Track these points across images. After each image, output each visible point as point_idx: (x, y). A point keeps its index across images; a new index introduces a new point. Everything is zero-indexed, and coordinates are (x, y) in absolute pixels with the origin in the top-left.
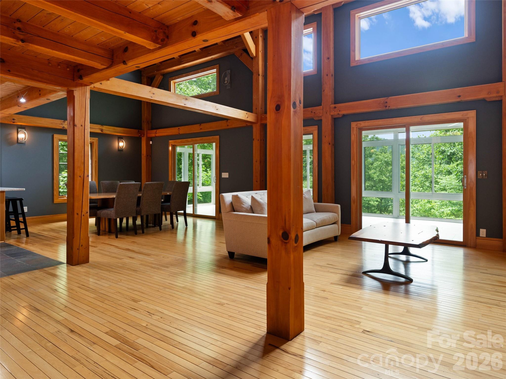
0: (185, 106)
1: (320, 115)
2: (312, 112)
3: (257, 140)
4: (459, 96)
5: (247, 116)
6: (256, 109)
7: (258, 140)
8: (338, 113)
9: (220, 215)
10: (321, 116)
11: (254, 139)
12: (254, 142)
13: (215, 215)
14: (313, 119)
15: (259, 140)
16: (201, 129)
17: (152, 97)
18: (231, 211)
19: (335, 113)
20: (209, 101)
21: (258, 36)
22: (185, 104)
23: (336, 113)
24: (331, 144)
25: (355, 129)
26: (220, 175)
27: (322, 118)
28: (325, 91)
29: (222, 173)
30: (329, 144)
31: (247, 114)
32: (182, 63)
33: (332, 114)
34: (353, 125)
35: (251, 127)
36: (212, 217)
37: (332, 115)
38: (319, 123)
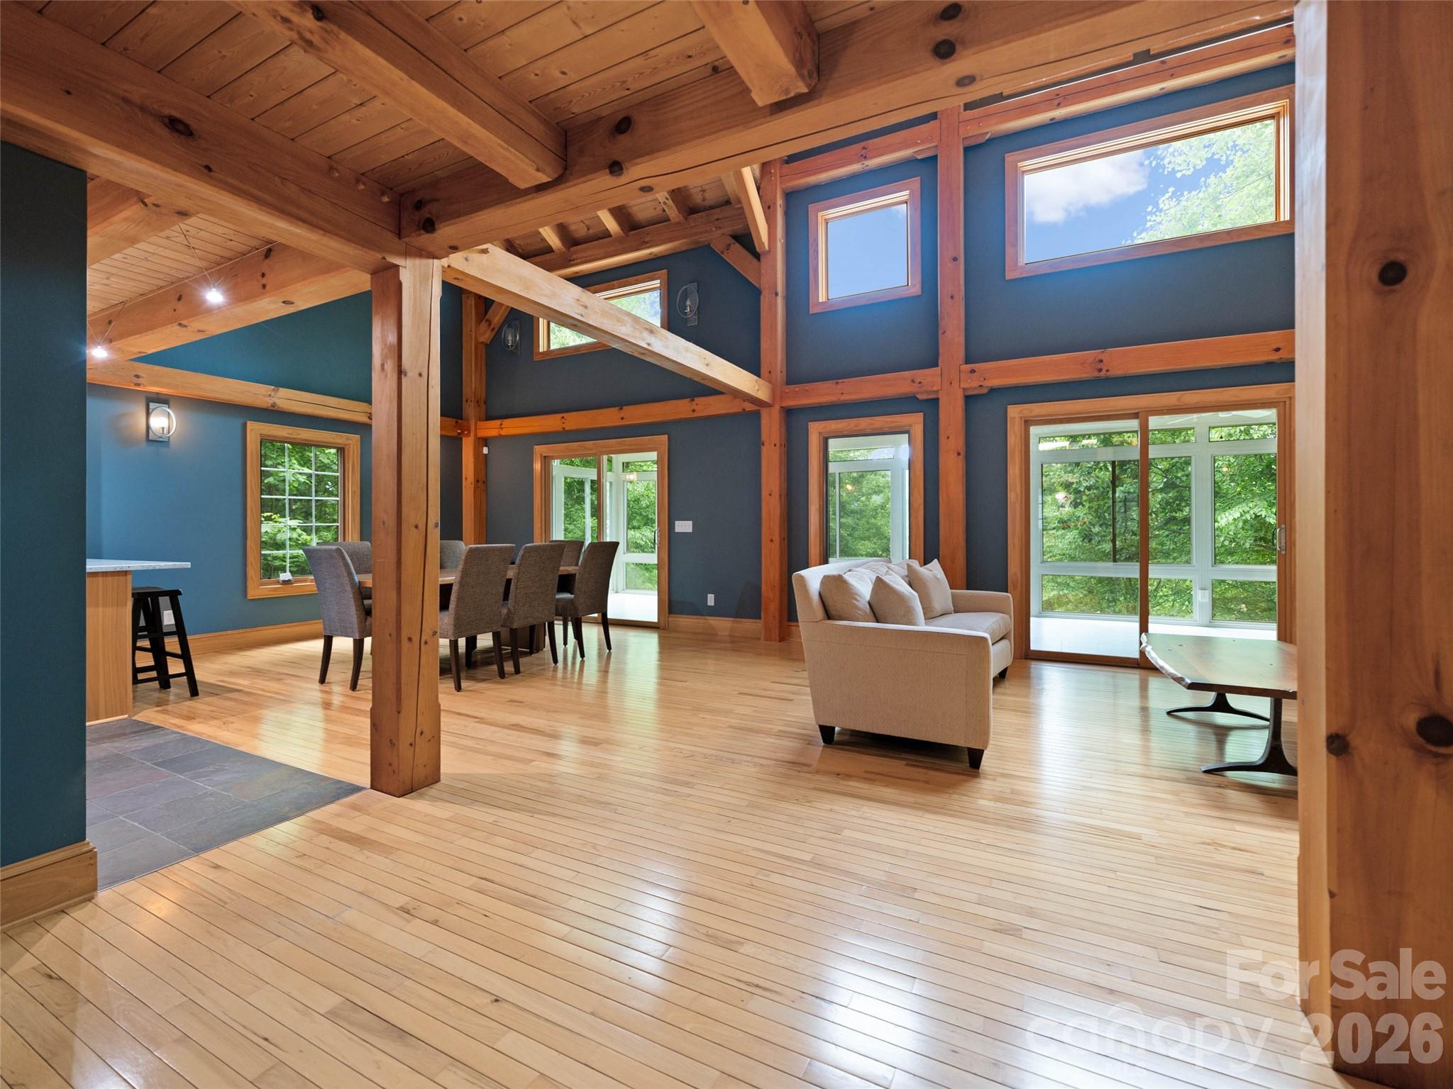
1: (935, 389)
2: (913, 381)
3: (773, 445)
4: (1278, 350)
5: (756, 388)
6: (770, 372)
7: (775, 445)
8: (981, 384)
9: (670, 619)
10: (937, 392)
11: (765, 444)
12: (764, 450)
13: (656, 620)
14: (915, 397)
15: (778, 445)
16: (622, 418)
17: (582, 316)
18: (825, 619)
19: (972, 384)
20: (693, 343)
21: (775, 204)
22: (649, 344)
23: (975, 384)
24: (962, 453)
25: (1017, 421)
26: (671, 526)
27: (940, 396)
28: (946, 334)
29: (676, 522)
30: (959, 454)
31: (756, 381)
32: (572, 262)
33: (964, 385)
34: (1014, 412)
35: (757, 415)
36: (649, 625)
37: (964, 389)
38: (930, 407)
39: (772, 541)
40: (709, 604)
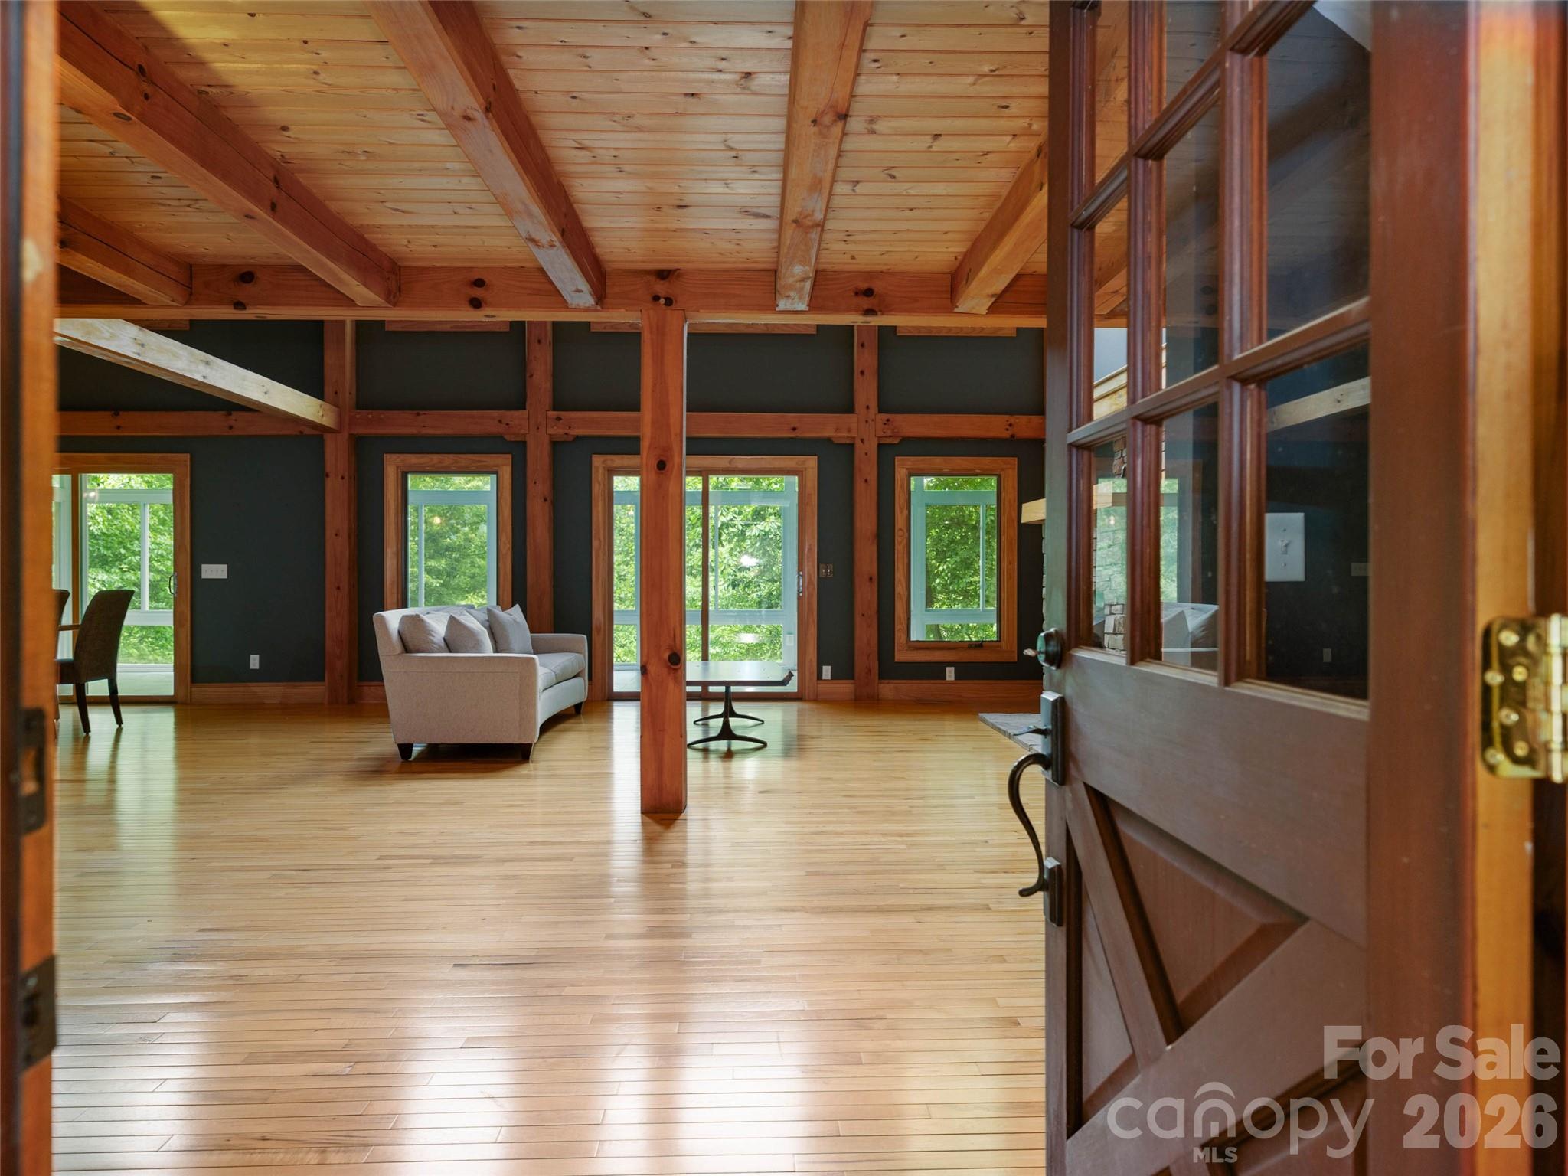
0: (205, 381)
1: (522, 431)
2: (500, 421)
3: (340, 477)
4: (794, 429)
5: (321, 414)
6: (336, 393)
7: (343, 478)
8: (566, 431)
9: (193, 689)
10: (525, 435)
11: (330, 474)
12: (330, 484)
13: (172, 693)
14: (502, 437)
15: (346, 478)
16: (119, 427)
17: (139, 354)
19: (557, 431)
20: (251, 370)
22: (204, 377)
23: (561, 431)
24: (548, 499)
25: (601, 470)
26: (195, 571)
27: (527, 439)
28: (535, 376)
29: (203, 565)
30: (545, 500)
31: (321, 406)
33: (551, 431)
34: (597, 460)
35: (320, 440)
36: (160, 700)
37: (550, 435)
38: (518, 450)
39: (338, 588)
40: (252, 667)
